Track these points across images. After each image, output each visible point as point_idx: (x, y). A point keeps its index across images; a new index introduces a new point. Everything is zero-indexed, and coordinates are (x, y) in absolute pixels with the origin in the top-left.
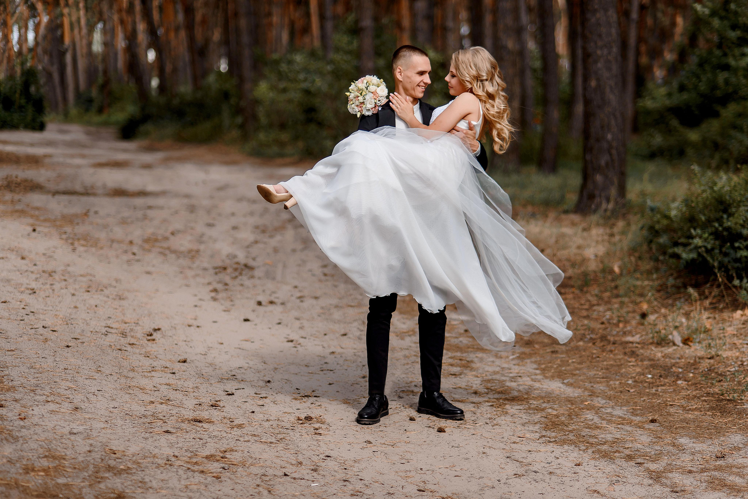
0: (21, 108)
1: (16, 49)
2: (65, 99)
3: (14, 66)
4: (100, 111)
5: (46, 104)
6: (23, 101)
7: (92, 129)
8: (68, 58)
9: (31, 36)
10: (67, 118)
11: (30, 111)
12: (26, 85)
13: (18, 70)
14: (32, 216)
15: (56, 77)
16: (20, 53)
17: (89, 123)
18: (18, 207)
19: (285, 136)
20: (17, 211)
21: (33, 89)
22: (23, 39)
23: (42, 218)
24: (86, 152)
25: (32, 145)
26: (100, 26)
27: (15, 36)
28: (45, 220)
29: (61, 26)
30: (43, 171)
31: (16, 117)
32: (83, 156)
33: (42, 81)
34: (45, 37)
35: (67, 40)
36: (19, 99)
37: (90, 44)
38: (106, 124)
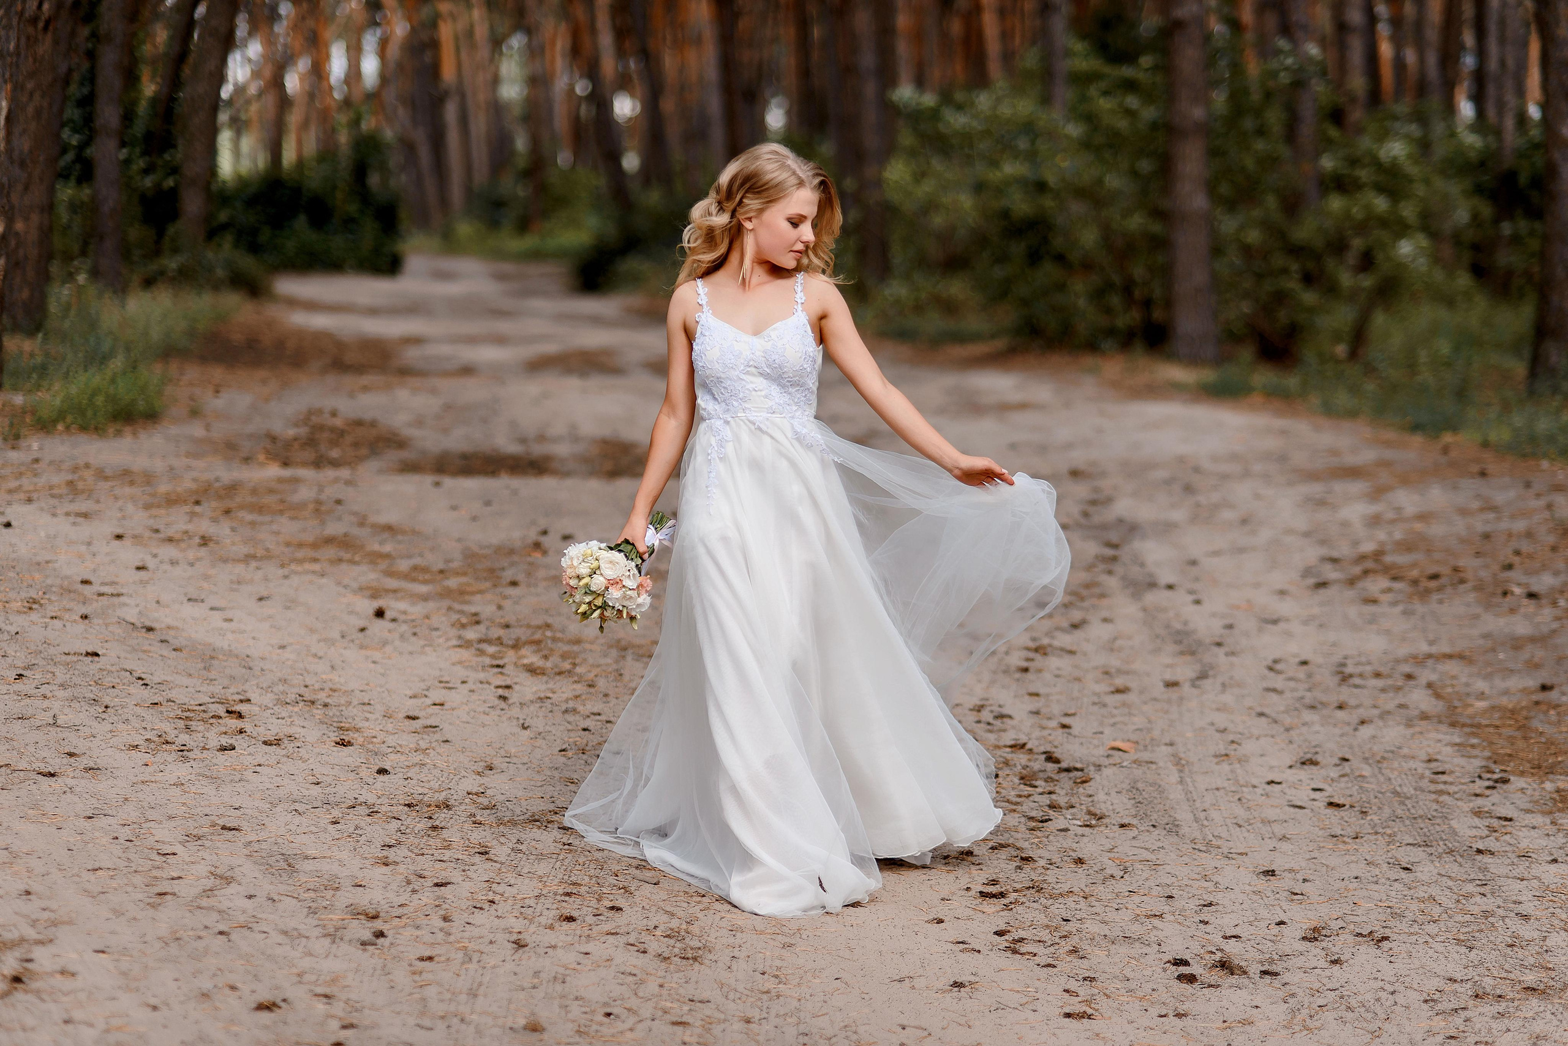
0: (349, 223)
1: (337, 95)
2: (444, 202)
3: (334, 130)
4: (523, 225)
5: (403, 214)
6: (353, 208)
7: (508, 267)
8: (451, 112)
9: (370, 66)
10: (450, 245)
11: (369, 232)
12: (360, 171)
13: (343, 138)
14: (375, 558)
15: (424, 153)
16: (347, 103)
17: (498, 255)
18: (334, 528)
19: (957, 288)
20: (329, 541)
21: (374, 180)
22: (354, 73)
23: (404, 565)
24: (504, 326)
25: (373, 311)
26: (517, 41)
27: (337, 65)
28: (416, 573)
29: (434, 45)
30: (403, 395)
31: (338, 242)
32: (500, 340)
33: (394, 160)
34: (400, 67)
35: (448, 73)
36: (345, 204)
37: (496, 81)
38: (536, 256)
